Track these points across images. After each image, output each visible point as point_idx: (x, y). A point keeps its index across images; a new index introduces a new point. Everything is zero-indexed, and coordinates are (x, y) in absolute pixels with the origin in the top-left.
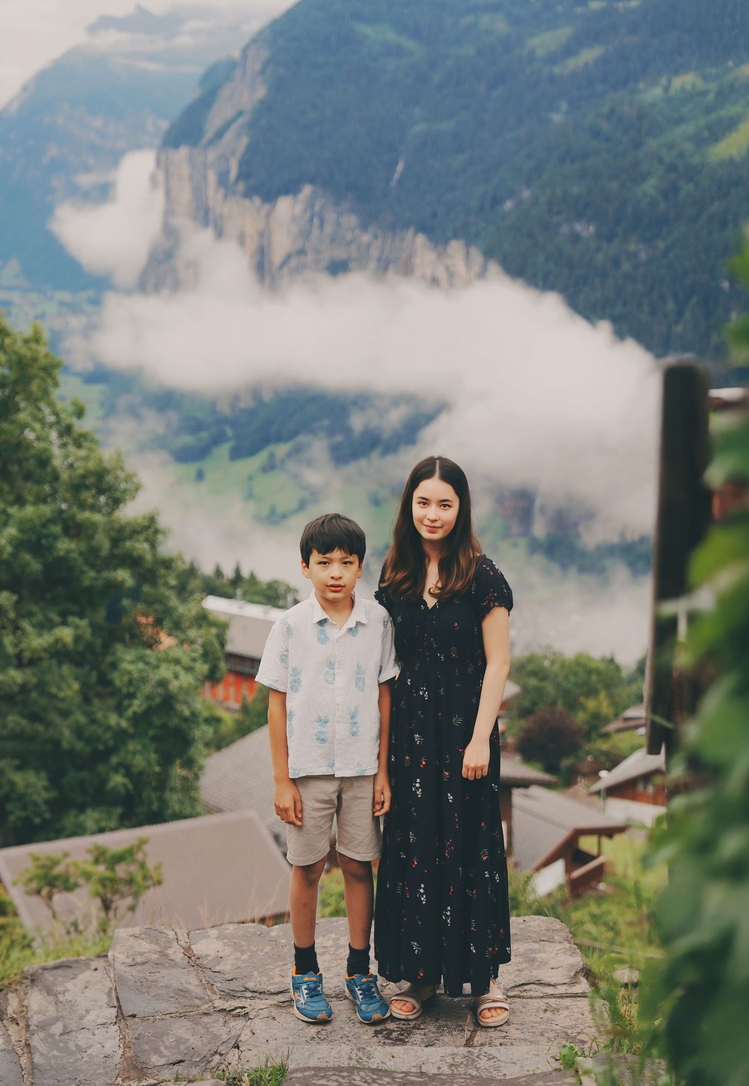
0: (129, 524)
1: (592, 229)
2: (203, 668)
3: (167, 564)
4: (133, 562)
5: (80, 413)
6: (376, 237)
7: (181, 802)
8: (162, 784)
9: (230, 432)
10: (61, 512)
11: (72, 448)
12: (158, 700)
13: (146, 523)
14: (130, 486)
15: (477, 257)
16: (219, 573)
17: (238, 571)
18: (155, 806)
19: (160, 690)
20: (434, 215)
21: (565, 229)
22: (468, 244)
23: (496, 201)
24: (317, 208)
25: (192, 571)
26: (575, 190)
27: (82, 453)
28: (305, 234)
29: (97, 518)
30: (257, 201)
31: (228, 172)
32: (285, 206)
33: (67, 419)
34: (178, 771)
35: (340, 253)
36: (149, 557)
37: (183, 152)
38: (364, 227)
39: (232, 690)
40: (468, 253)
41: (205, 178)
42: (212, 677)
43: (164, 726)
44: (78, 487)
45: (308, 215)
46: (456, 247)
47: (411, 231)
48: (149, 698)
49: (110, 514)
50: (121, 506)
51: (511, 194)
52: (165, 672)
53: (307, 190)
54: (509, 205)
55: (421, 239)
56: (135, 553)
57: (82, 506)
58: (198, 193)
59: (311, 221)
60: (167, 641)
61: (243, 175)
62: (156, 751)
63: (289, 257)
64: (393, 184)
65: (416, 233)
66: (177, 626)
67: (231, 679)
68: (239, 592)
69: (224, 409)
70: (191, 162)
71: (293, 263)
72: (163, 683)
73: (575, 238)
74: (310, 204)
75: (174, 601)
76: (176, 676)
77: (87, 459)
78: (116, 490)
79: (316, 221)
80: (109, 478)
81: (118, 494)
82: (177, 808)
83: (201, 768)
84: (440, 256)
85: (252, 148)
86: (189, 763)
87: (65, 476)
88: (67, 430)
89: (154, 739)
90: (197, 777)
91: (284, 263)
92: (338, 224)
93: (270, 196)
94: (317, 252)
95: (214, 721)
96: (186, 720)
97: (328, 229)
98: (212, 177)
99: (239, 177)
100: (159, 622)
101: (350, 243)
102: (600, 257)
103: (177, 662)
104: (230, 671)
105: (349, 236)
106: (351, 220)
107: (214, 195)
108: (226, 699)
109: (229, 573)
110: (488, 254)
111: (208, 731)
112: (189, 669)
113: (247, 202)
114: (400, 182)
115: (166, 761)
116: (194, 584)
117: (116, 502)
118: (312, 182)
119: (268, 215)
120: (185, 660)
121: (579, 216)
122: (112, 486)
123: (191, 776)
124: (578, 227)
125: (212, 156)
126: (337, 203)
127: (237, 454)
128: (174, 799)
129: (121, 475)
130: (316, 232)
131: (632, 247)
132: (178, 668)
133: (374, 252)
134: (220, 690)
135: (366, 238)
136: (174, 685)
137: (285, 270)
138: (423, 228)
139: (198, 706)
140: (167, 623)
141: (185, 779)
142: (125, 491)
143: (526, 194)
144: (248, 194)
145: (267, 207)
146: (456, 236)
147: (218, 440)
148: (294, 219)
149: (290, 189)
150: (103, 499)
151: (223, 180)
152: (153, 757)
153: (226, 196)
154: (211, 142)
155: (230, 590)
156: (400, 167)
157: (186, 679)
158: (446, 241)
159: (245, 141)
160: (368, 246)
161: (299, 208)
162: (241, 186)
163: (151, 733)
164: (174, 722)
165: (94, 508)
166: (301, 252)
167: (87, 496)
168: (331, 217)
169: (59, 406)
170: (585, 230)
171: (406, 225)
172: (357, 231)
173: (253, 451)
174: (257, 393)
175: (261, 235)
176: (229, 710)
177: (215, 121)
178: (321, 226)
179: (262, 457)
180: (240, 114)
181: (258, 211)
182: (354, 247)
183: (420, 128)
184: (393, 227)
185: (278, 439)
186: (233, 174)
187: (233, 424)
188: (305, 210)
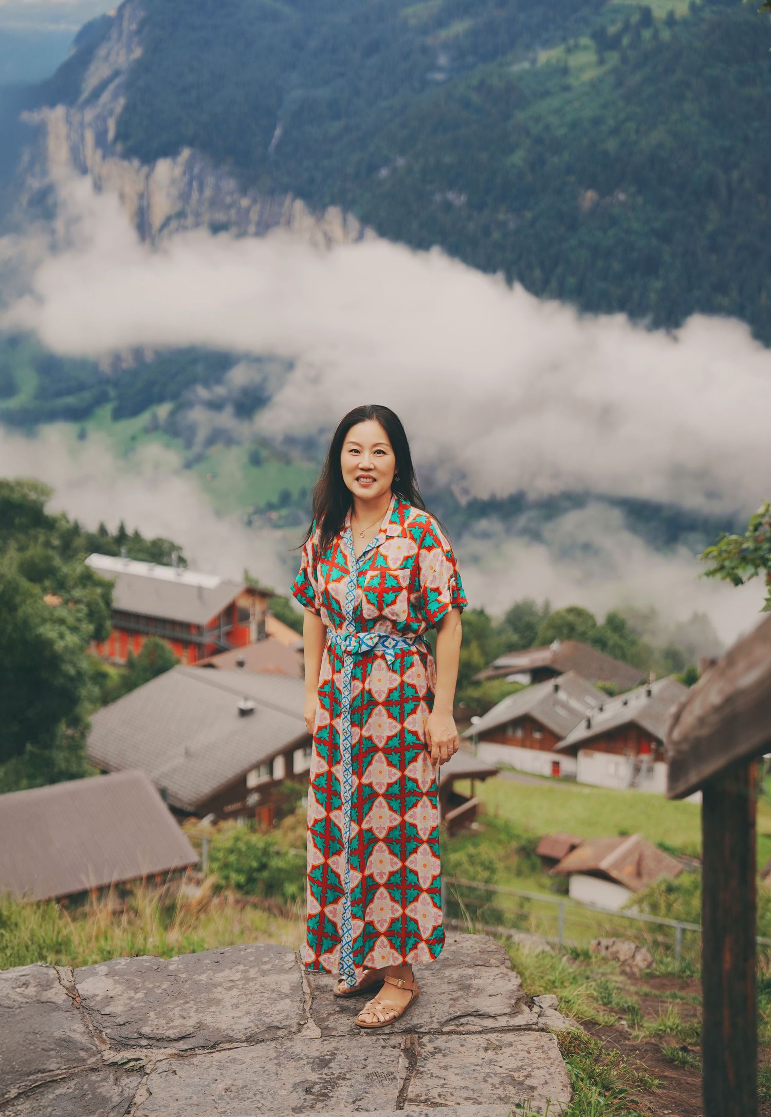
1: (463, 198)
2: (88, 628)
6: (255, 201)
7: (67, 760)
8: (48, 742)
9: (112, 393)
15: (354, 223)
16: (103, 530)
17: (122, 529)
20: (312, 181)
21: (438, 198)
22: (345, 211)
23: (373, 168)
24: (196, 170)
25: (76, 530)
26: (447, 159)
28: (185, 197)
30: (136, 163)
31: (106, 131)
32: (163, 167)
34: (64, 730)
35: (220, 217)
37: (60, 111)
38: (244, 191)
39: (117, 646)
40: (345, 220)
41: (82, 138)
42: (99, 636)
45: (187, 177)
46: (333, 213)
47: (290, 196)
51: (387, 162)
52: (50, 631)
53: (186, 153)
54: (384, 172)
55: (299, 204)
58: (76, 152)
59: (190, 184)
60: (52, 600)
61: (121, 135)
63: (169, 219)
64: (271, 149)
65: (295, 199)
66: (61, 586)
67: (116, 634)
68: (123, 550)
69: (105, 367)
70: (68, 121)
71: (173, 224)
73: (448, 206)
74: (189, 166)
76: (62, 636)
79: (196, 184)
82: (63, 765)
83: (87, 727)
84: (318, 222)
85: (129, 109)
86: (76, 722)
90: (83, 736)
91: (165, 224)
92: (217, 188)
93: (148, 157)
94: (197, 215)
95: (100, 677)
96: (71, 679)
97: (208, 193)
98: (89, 136)
99: (118, 137)
101: (229, 207)
102: (471, 226)
103: (62, 621)
104: (116, 627)
105: (228, 200)
106: (230, 184)
107: (92, 154)
108: (112, 654)
109: (113, 530)
110: (366, 220)
111: (95, 690)
112: (75, 629)
113: (126, 164)
114: (279, 147)
116: (79, 542)
118: (191, 143)
119: (148, 176)
120: (70, 620)
121: (452, 185)
123: (77, 735)
124: (451, 196)
125: (89, 115)
126: (216, 167)
127: (118, 415)
128: (60, 758)
130: (195, 195)
131: (501, 217)
132: (63, 628)
133: (254, 216)
134: (106, 648)
135: (245, 202)
136: (59, 646)
137: (166, 231)
138: (302, 193)
139: (85, 665)
141: (72, 739)
143: (401, 162)
144: (127, 155)
145: (145, 169)
146: (333, 202)
147: (101, 399)
148: (173, 182)
149: (170, 151)
151: (100, 140)
153: (104, 157)
154: (88, 102)
155: (114, 548)
156: (278, 132)
157: (72, 639)
158: (324, 207)
159: (122, 101)
160: (248, 210)
161: (178, 171)
162: (119, 148)
164: (60, 681)
166: (181, 215)
168: (210, 180)
170: (458, 199)
171: (285, 189)
172: (237, 195)
173: (136, 411)
174: (138, 352)
175: (141, 196)
176: (114, 665)
177: (92, 80)
178: (201, 190)
179: (144, 418)
180: (116, 74)
181: (138, 171)
182: (233, 212)
183: (297, 94)
184: (272, 192)
185: (161, 400)
186: (111, 135)
187: (116, 384)
188: (184, 173)
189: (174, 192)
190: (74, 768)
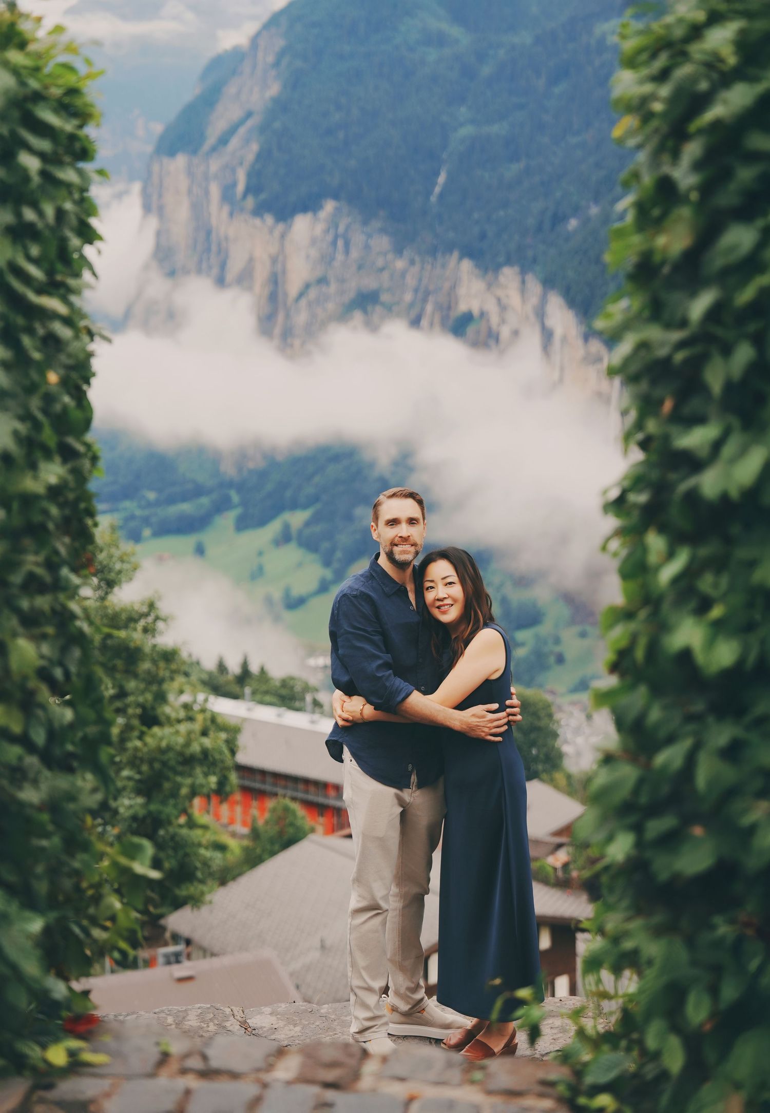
0: (123, 610)
3: (169, 656)
6: (412, 262)
9: (235, 498)
13: (145, 609)
14: (126, 566)
15: (534, 287)
20: (483, 236)
22: (523, 272)
23: (558, 219)
24: (341, 229)
28: (327, 259)
30: (269, 219)
31: (234, 185)
32: (302, 225)
35: (369, 283)
37: (181, 160)
38: (399, 251)
39: (239, 810)
40: (523, 282)
41: (206, 193)
42: (221, 792)
45: (330, 238)
46: (509, 275)
47: (456, 254)
49: (103, 598)
50: (116, 589)
51: (576, 210)
53: (329, 206)
54: (573, 224)
55: (467, 265)
56: (132, 645)
58: (198, 209)
59: (334, 243)
61: (253, 188)
63: (307, 286)
64: (433, 199)
65: (461, 258)
67: (240, 795)
68: (247, 691)
69: (228, 469)
70: (190, 173)
71: (313, 293)
74: (333, 223)
78: (110, 570)
79: (340, 243)
80: (102, 558)
81: (112, 576)
84: (489, 286)
85: (262, 155)
91: (301, 295)
92: (367, 247)
93: (285, 214)
94: (342, 281)
97: (355, 254)
98: (215, 190)
99: (248, 191)
101: (382, 270)
104: (241, 787)
105: (380, 262)
106: (382, 243)
107: (217, 213)
108: (232, 820)
110: (548, 283)
111: (217, 857)
113: (257, 222)
114: (441, 196)
117: (110, 584)
118: (336, 197)
119: (283, 236)
122: (105, 567)
125: (214, 165)
126: (365, 223)
127: (243, 524)
129: (116, 554)
130: (340, 257)
133: (411, 281)
134: (226, 809)
135: (400, 264)
137: (303, 302)
138: (469, 252)
142: (120, 572)
143: (594, 210)
144: (258, 212)
145: (281, 227)
146: (509, 262)
147: (221, 506)
148: (313, 241)
149: (310, 205)
151: (227, 195)
153: (231, 214)
154: (214, 149)
155: (236, 689)
156: (442, 179)
158: (497, 268)
159: (254, 147)
160: (403, 274)
161: (319, 228)
162: (250, 202)
166: (322, 281)
168: (358, 238)
171: (449, 248)
172: (390, 256)
173: (262, 522)
175: (274, 260)
176: (234, 836)
177: (218, 124)
178: (347, 250)
179: (274, 528)
180: (248, 115)
181: (271, 231)
182: (385, 275)
183: (466, 131)
184: (433, 252)
185: (294, 505)
186: (241, 187)
187: (240, 487)
188: (327, 231)
189: (314, 253)
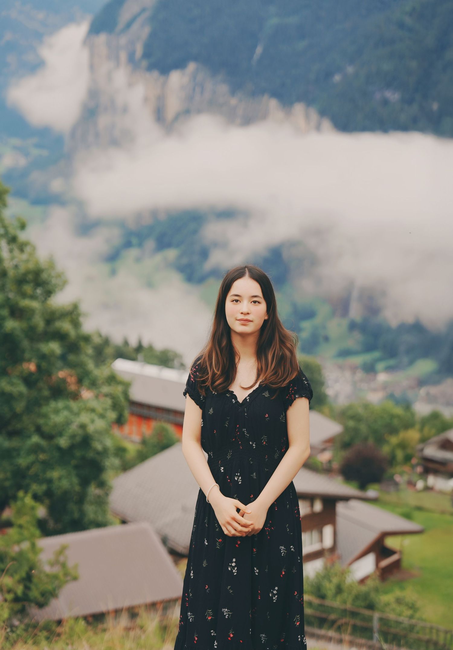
0: (58, 309)
1: (397, 96)
2: (112, 415)
3: (87, 339)
4: (61, 336)
5: (23, 226)
6: (241, 101)
7: (95, 512)
8: (81, 499)
9: (134, 242)
10: (8, 299)
11: (16, 252)
12: (78, 439)
13: (71, 309)
14: (59, 282)
15: (314, 115)
16: (126, 343)
17: (140, 342)
18: (76, 515)
19: (80, 432)
20: (283, 85)
21: (378, 96)
22: (307, 106)
23: (329, 75)
24: (199, 79)
25: (106, 342)
26: (386, 67)
27: (24, 256)
28: (190, 98)
29: (35, 304)
30: (155, 74)
31: (135, 52)
32: (175, 78)
33: (12, 231)
34: (93, 490)
36: (72, 333)
37: (103, 37)
38: (233, 92)
39: (134, 428)
40: (307, 114)
41: (118, 57)
42: (120, 422)
43: (83, 458)
44: (21, 281)
45: (191, 84)
46: (299, 108)
47: (266, 96)
48: (73, 436)
49: (44, 301)
50: (52, 295)
51: (339, 69)
52: (84, 418)
53: (192, 66)
54: (337, 78)
55: (274, 102)
56: (62, 331)
57: (24, 295)
59: (194, 89)
60: (86, 394)
61: (147, 55)
62: (78, 475)
63: (178, 114)
64: (254, 63)
65: (270, 98)
66: (94, 384)
67: (134, 419)
68: (140, 356)
70: (108, 45)
71: (181, 119)
72: (83, 426)
73: (385, 102)
74: (194, 77)
75: (91, 365)
76: (93, 421)
77: (27, 261)
78: (48, 284)
79: (198, 88)
80: (44, 276)
81: (50, 287)
83: (111, 488)
84: (287, 115)
85: (153, 35)
86: (102, 484)
87: (11, 273)
88: (13, 240)
89: (76, 467)
90: (107, 495)
91: (175, 120)
92: (214, 92)
93: (165, 69)
95: (120, 451)
96: (98, 453)
97: (207, 95)
98: (123, 56)
99: (143, 56)
100: (80, 381)
101: (223, 105)
102: (403, 116)
103: (93, 410)
104: (132, 414)
105: (221, 100)
106: (223, 88)
108: (130, 433)
109: (133, 343)
110: (323, 113)
111: (116, 462)
112: (102, 416)
113: (148, 75)
114: (259, 60)
115: (85, 482)
116: (109, 351)
117: (49, 293)
118: (196, 60)
119: (164, 84)
120: (99, 409)
121: (389, 86)
122: (46, 282)
123: (103, 494)
124: (388, 94)
125: (123, 40)
126: (213, 76)
128: (90, 510)
129: (53, 273)
130: (198, 96)
132: (93, 416)
133: (240, 111)
134: (126, 429)
135: (234, 101)
136: (91, 429)
137: (177, 123)
138: (276, 94)
139: (109, 443)
140: (86, 382)
141: (99, 497)
142: (55, 285)
143: (350, 70)
144: (149, 69)
145: (162, 78)
146: (298, 100)
147: (126, 246)
148: (182, 87)
149: (180, 65)
150: (39, 291)
151: (131, 58)
152: (75, 480)
153: (133, 70)
154: (122, 31)
155: (134, 355)
156: (259, 50)
157: (100, 424)
158: (292, 104)
159: (147, 30)
160: (235, 108)
161: (186, 80)
162: (145, 63)
163: (74, 462)
164: (90, 455)
165: (33, 297)
166: (187, 112)
167: (28, 288)
168: (209, 86)
169: (7, 222)
170: (393, 96)
171: (263, 92)
172: (228, 97)
174: (154, 213)
175: (159, 99)
176: (132, 442)
177: (125, 15)
178: (202, 92)
180: (144, 10)
181: (156, 80)
182: (225, 109)
183: (274, 21)
184: (253, 94)
185: (169, 246)
186: (139, 54)
187: (138, 235)
188: (190, 81)
189: (183, 95)
190: (100, 519)
